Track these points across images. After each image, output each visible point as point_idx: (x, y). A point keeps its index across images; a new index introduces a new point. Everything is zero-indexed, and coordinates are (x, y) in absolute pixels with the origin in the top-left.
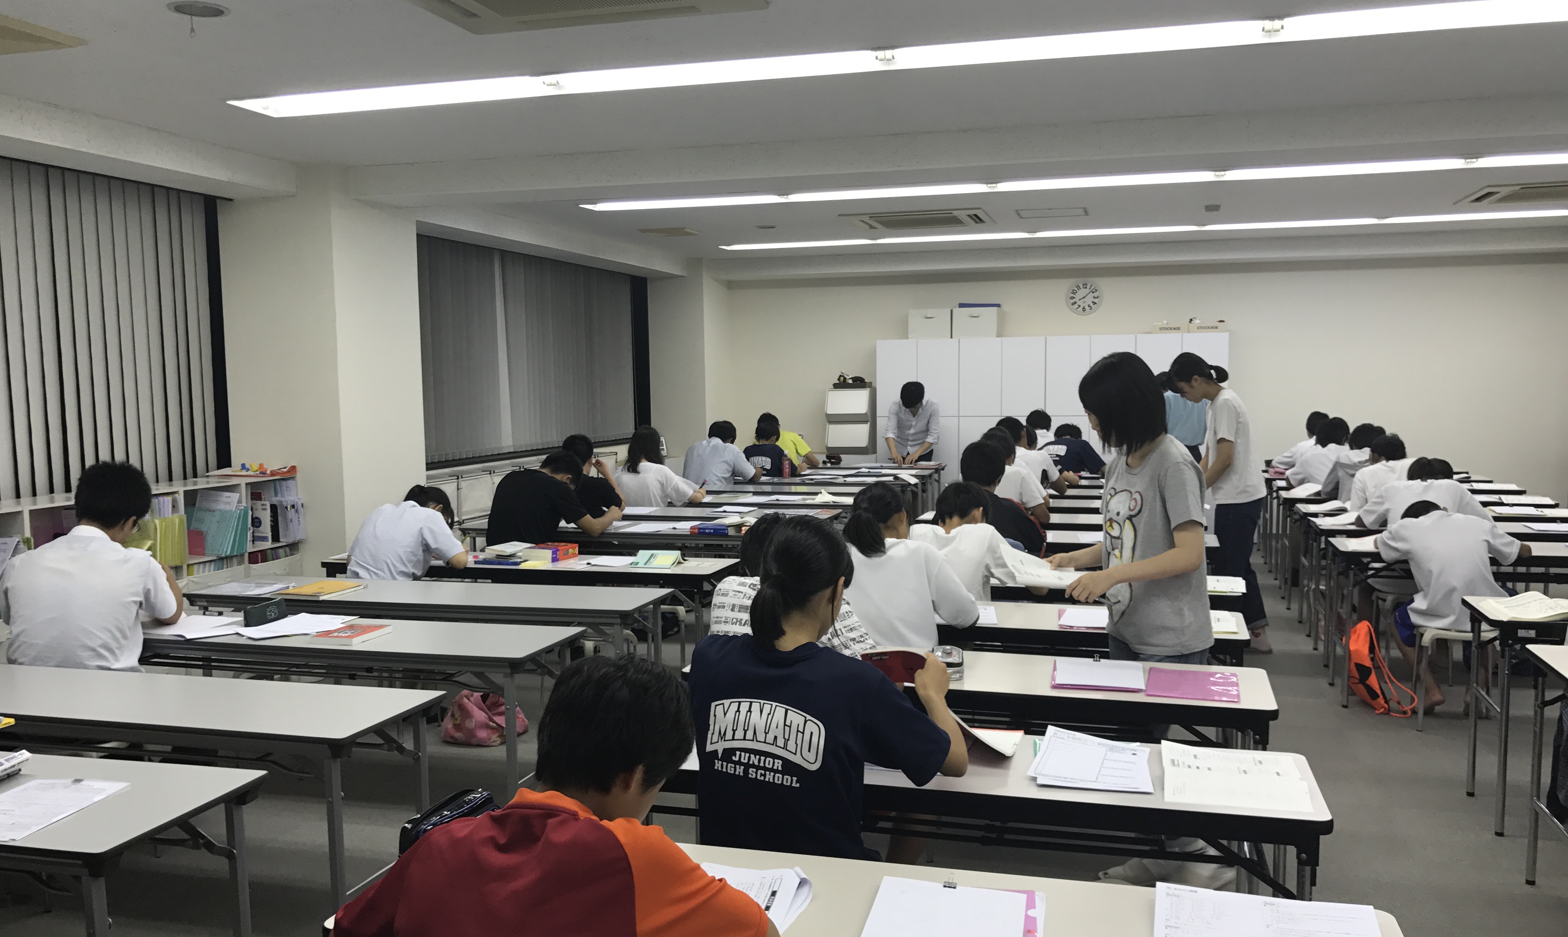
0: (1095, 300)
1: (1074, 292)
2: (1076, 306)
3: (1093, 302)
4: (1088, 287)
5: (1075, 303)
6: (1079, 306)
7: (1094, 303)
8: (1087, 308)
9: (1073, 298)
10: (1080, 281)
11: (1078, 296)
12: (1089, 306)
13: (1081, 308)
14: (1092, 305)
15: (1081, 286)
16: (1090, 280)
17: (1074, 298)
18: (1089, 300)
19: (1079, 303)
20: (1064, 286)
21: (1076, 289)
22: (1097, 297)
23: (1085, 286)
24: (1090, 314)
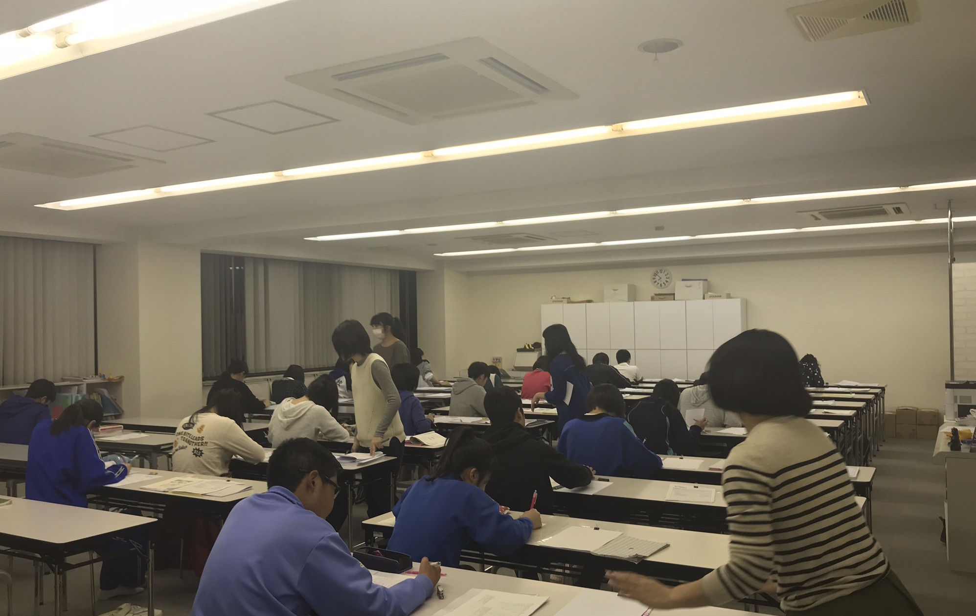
0: (667, 280)
1: (655, 275)
2: (656, 283)
4: (663, 272)
5: (656, 282)
7: (667, 282)
8: (663, 285)
9: (654, 279)
10: (658, 269)
11: (657, 278)
13: (659, 284)
14: (665, 282)
15: (659, 271)
16: (664, 268)
18: (664, 279)
20: (649, 272)
21: (656, 273)
22: (669, 278)
23: (661, 272)
24: (665, 288)
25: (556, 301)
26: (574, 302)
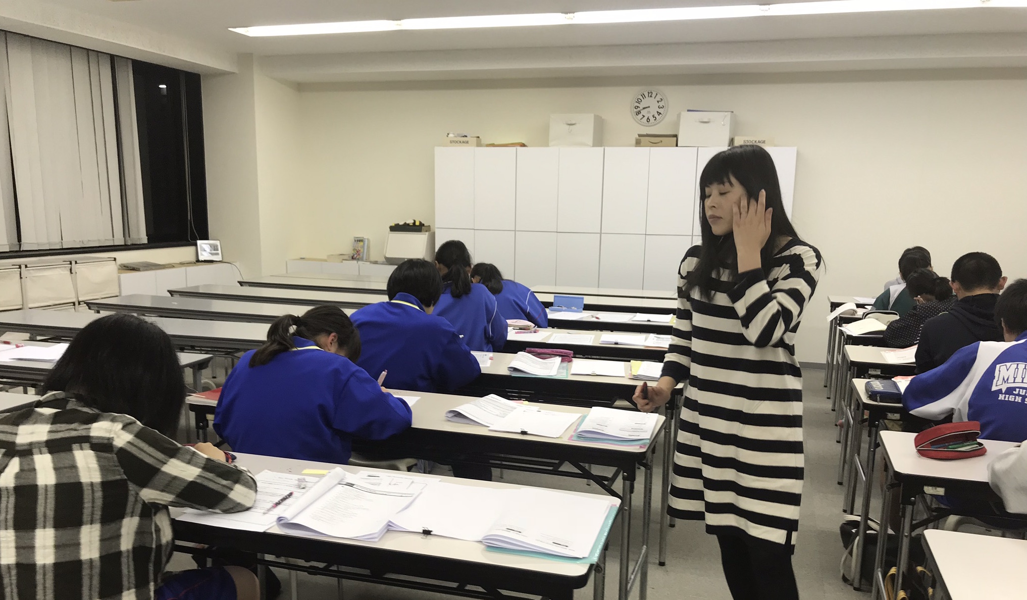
0: (660, 111)
1: (639, 101)
2: (640, 116)
3: (658, 112)
4: (654, 95)
5: (639, 113)
6: (644, 116)
7: (659, 114)
8: (652, 119)
10: (645, 90)
11: (641, 106)
12: (653, 116)
13: (646, 118)
14: (656, 115)
15: (646, 95)
16: (654, 89)
17: (638, 107)
18: (654, 110)
19: (643, 113)
20: (629, 94)
21: (641, 98)
24: (655, 125)
25: (457, 142)
26: (493, 145)
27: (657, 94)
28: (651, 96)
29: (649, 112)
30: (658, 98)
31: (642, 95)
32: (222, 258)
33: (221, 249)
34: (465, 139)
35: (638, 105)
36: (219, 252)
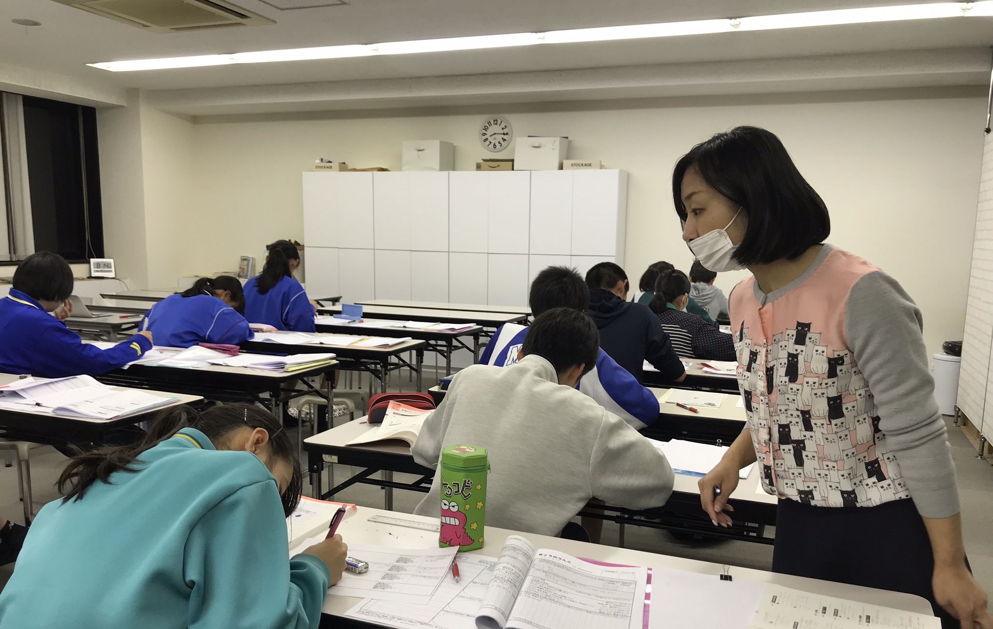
1: (486, 129)
2: (487, 142)
3: (503, 139)
4: (499, 122)
5: (486, 140)
6: (491, 143)
8: (498, 145)
10: (490, 117)
12: (499, 143)
14: (502, 142)
15: (492, 122)
17: (485, 134)
18: (499, 138)
19: (490, 139)
21: (488, 125)
22: (507, 134)
23: (495, 122)
24: (502, 150)
25: (322, 167)
26: (355, 170)
27: (501, 122)
28: (496, 124)
29: (495, 139)
30: (503, 126)
31: (488, 123)
32: (116, 275)
33: (115, 267)
34: (329, 164)
35: (484, 132)
36: (113, 269)
